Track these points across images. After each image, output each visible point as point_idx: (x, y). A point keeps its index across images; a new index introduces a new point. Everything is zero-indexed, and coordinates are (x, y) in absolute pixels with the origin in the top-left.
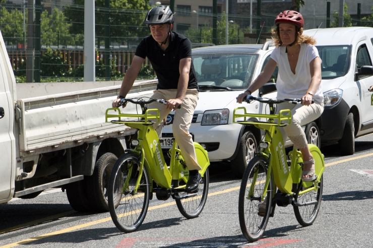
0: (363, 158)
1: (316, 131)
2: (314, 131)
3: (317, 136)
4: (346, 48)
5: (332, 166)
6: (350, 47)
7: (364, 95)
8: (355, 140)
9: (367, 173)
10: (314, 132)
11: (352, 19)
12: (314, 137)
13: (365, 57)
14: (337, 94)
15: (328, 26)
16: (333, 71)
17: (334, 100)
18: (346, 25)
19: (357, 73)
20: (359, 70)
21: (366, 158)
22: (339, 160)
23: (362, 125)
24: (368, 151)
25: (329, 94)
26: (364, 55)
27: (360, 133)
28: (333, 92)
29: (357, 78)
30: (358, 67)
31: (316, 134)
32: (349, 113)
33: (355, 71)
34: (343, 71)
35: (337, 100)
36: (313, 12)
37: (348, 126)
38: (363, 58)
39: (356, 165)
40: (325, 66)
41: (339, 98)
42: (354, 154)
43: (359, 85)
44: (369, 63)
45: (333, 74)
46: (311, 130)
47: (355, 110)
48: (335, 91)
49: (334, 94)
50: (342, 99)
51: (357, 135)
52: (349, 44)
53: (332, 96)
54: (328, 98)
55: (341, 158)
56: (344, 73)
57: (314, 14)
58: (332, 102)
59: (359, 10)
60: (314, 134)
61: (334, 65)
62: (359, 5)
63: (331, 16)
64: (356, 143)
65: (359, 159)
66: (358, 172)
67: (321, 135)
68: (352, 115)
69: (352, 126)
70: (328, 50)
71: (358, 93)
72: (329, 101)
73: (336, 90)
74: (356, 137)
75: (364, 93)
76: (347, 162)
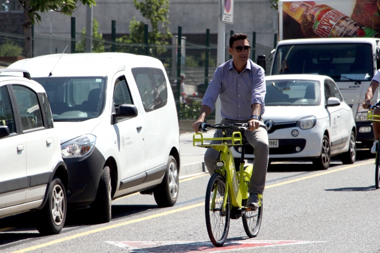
0: (122, 227)
1: (61, 191)
2: (58, 190)
3: (62, 198)
4: (100, 80)
5: (83, 238)
6: (105, 79)
7: (123, 143)
8: (112, 203)
9: (128, 246)
10: (58, 192)
11: (104, 41)
12: (58, 199)
13: (124, 93)
14: (88, 141)
15: (73, 50)
16: (83, 110)
17: (84, 149)
18: (96, 49)
19: (114, 113)
20: (116, 110)
21: (126, 226)
22: (91, 229)
23: (121, 183)
24: (129, 218)
25: (78, 141)
26: (123, 90)
27: (118, 193)
28: (83, 139)
29: (114, 121)
30: (116, 106)
31: (61, 195)
32: (104, 167)
33: (112, 112)
34: (96, 112)
35: (88, 149)
36: (49, 28)
37: (103, 183)
38: (121, 95)
39: (114, 235)
40: (72, 104)
41: (92, 147)
42: (111, 222)
43: (117, 130)
44: (130, 101)
45: (83, 115)
46: (54, 189)
47: (111, 162)
48: (87, 138)
49: (85, 142)
50: (95, 148)
51: (115, 196)
52: (104, 76)
53: (82, 144)
54: (77, 147)
55: (93, 226)
56: (98, 113)
57: (51, 31)
58: (82, 152)
59: (113, 29)
60: (58, 195)
61: (84, 103)
62: (113, 22)
63: (76, 36)
64: (113, 207)
65: (117, 228)
66: (116, 245)
67: (67, 196)
68: (108, 169)
69: (108, 184)
70: (75, 82)
71: (116, 140)
72: (78, 151)
73: (87, 136)
74: (113, 198)
75: (123, 141)
76: (101, 232)
